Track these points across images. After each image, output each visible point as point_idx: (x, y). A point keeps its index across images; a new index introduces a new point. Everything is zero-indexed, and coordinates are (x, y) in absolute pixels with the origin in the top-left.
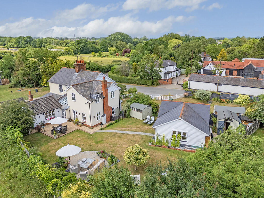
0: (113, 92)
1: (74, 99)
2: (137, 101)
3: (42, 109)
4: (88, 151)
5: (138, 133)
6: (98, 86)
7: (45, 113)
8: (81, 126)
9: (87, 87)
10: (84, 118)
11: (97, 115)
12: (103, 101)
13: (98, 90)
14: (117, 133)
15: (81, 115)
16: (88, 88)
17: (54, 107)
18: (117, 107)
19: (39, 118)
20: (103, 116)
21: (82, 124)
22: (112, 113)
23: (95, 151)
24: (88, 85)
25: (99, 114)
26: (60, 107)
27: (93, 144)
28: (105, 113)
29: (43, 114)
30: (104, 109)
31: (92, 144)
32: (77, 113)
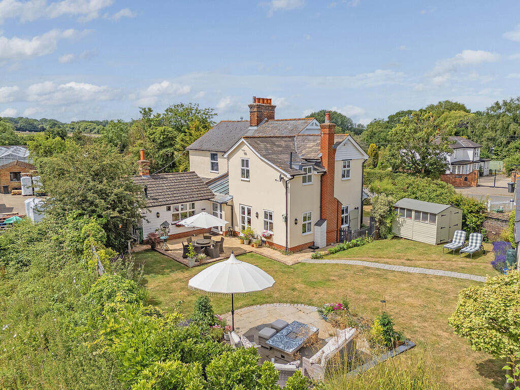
0: (347, 164)
1: (246, 174)
2: (414, 196)
3: (165, 196)
4: (287, 302)
5: (441, 273)
6: (307, 146)
7: (172, 206)
8: (260, 246)
9: (279, 146)
10: (269, 226)
11: (305, 220)
12: (321, 181)
13: (309, 153)
14: (369, 268)
15: (262, 216)
16: (282, 149)
17: (197, 196)
18: (355, 209)
19: (158, 217)
20: (318, 224)
21: (263, 241)
22: (342, 224)
23: (310, 304)
24: (283, 143)
25: (310, 218)
26: (210, 197)
27: (299, 286)
28: (324, 217)
29: (169, 209)
30: (321, 205)
31: (297, 286)
32: (249, 213)
